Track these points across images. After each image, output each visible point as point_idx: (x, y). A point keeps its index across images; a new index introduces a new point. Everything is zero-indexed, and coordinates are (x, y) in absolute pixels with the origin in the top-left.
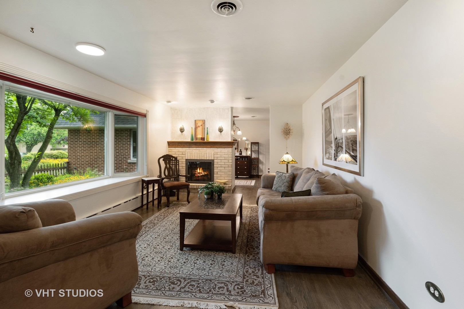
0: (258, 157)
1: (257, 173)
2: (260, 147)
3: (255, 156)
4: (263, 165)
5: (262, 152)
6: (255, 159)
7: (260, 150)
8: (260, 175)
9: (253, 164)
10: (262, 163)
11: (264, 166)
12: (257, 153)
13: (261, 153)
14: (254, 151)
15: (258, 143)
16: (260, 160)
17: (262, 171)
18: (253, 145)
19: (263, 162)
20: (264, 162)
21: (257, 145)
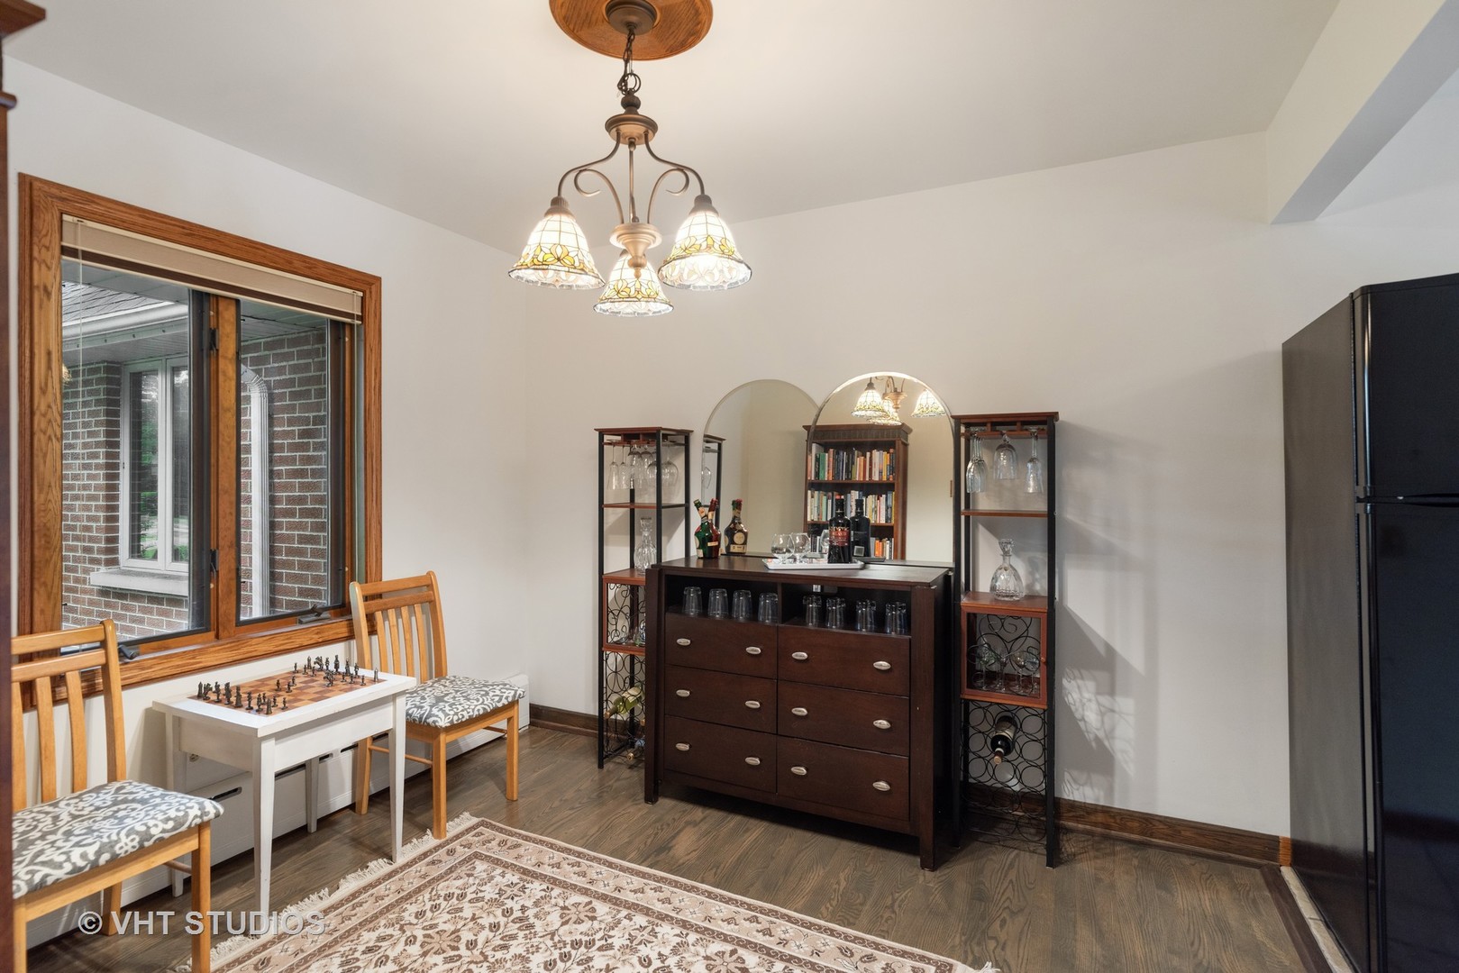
0: (1041, 587)
1: (1035, 780)
2: (1073, 478)
3: (1006, 583)
4: (1112, 692)
5: (1097, 531)
6: (1007, 613)
7: (1068, 513)
8: (1073, 805)
9: (987, 660)
10: (1104, 663)
11: (1125, 704)
12: (1040, 540)
13: (1086, 548)
14: (1004, 522)
15: (1043, 425)
16: (1077, 627)
17: (1101, 760)
18: (978, 450)
19: (1118, 647)
20: (1132, 652)
21: (1037, 448)
